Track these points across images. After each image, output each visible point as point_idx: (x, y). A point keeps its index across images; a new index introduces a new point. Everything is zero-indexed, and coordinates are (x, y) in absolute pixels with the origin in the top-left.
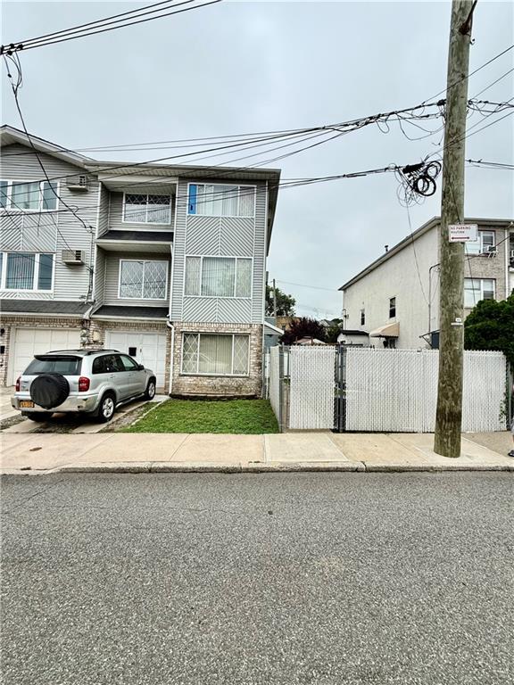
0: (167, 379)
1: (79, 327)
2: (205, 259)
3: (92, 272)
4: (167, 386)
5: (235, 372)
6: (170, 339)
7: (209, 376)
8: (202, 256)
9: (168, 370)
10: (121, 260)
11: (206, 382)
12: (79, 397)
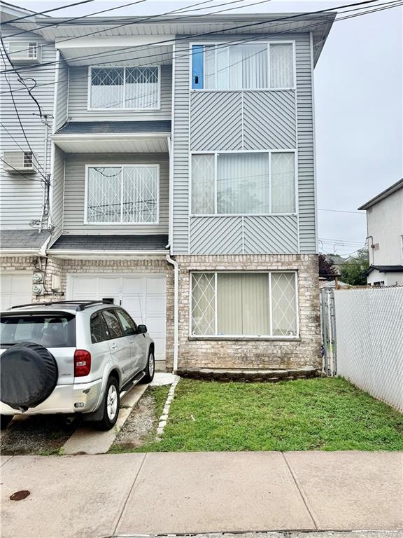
0: (170, 346)
1: (31, 268)
2: (221, 156)
3: (48, 184)
4: (169, 359)
5: (277, 332)
6: (173, 283)
7: (237, 340)
8: (216, 152)
9: (170, 332)
10: (87, 166)
11: (231, 349)
12: (76, 387)
